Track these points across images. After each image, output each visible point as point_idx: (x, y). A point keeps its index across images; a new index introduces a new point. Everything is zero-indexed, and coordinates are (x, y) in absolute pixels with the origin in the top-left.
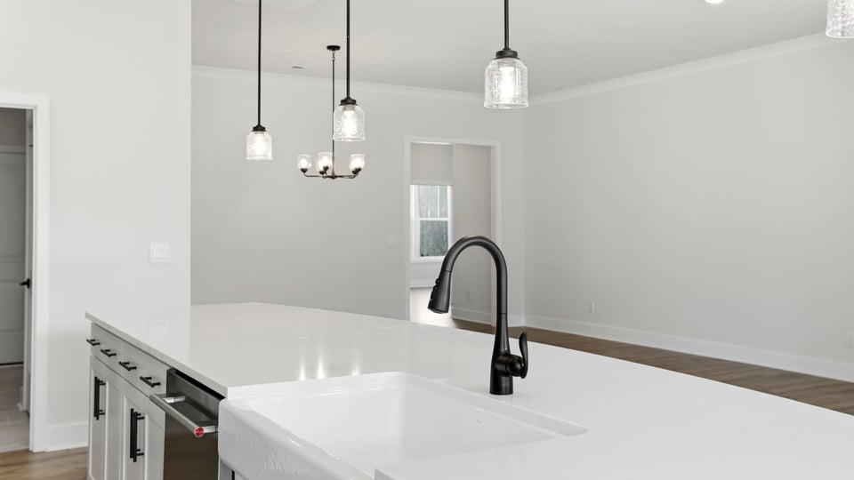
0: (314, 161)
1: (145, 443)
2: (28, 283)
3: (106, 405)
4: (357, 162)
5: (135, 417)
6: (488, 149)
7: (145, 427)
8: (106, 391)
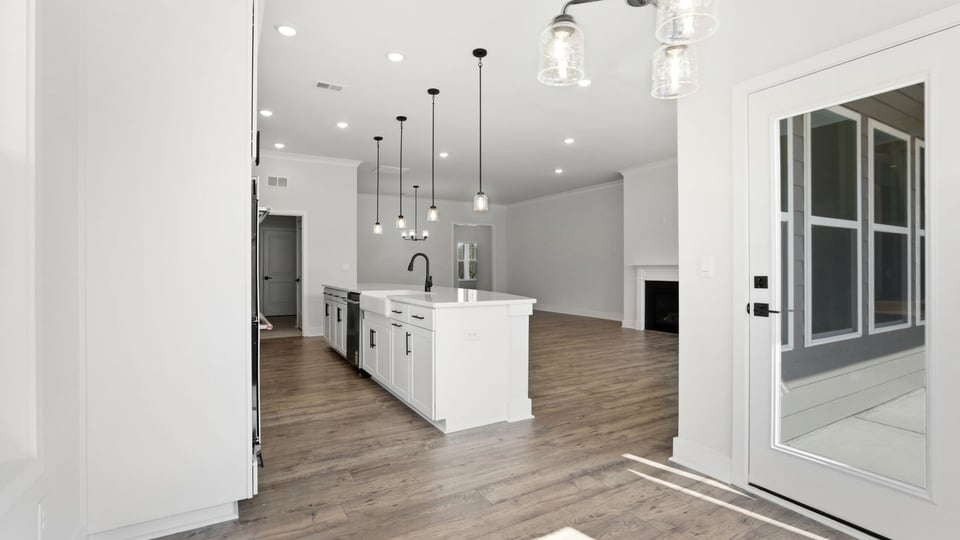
0: (408, 233)
1: (342, 317)
2: (298, 280)
3: (329, 313)
4: (425, 234)
5: (339, 310)
6: (490, 227)
7: (342, 313)
8: (329, 307)
